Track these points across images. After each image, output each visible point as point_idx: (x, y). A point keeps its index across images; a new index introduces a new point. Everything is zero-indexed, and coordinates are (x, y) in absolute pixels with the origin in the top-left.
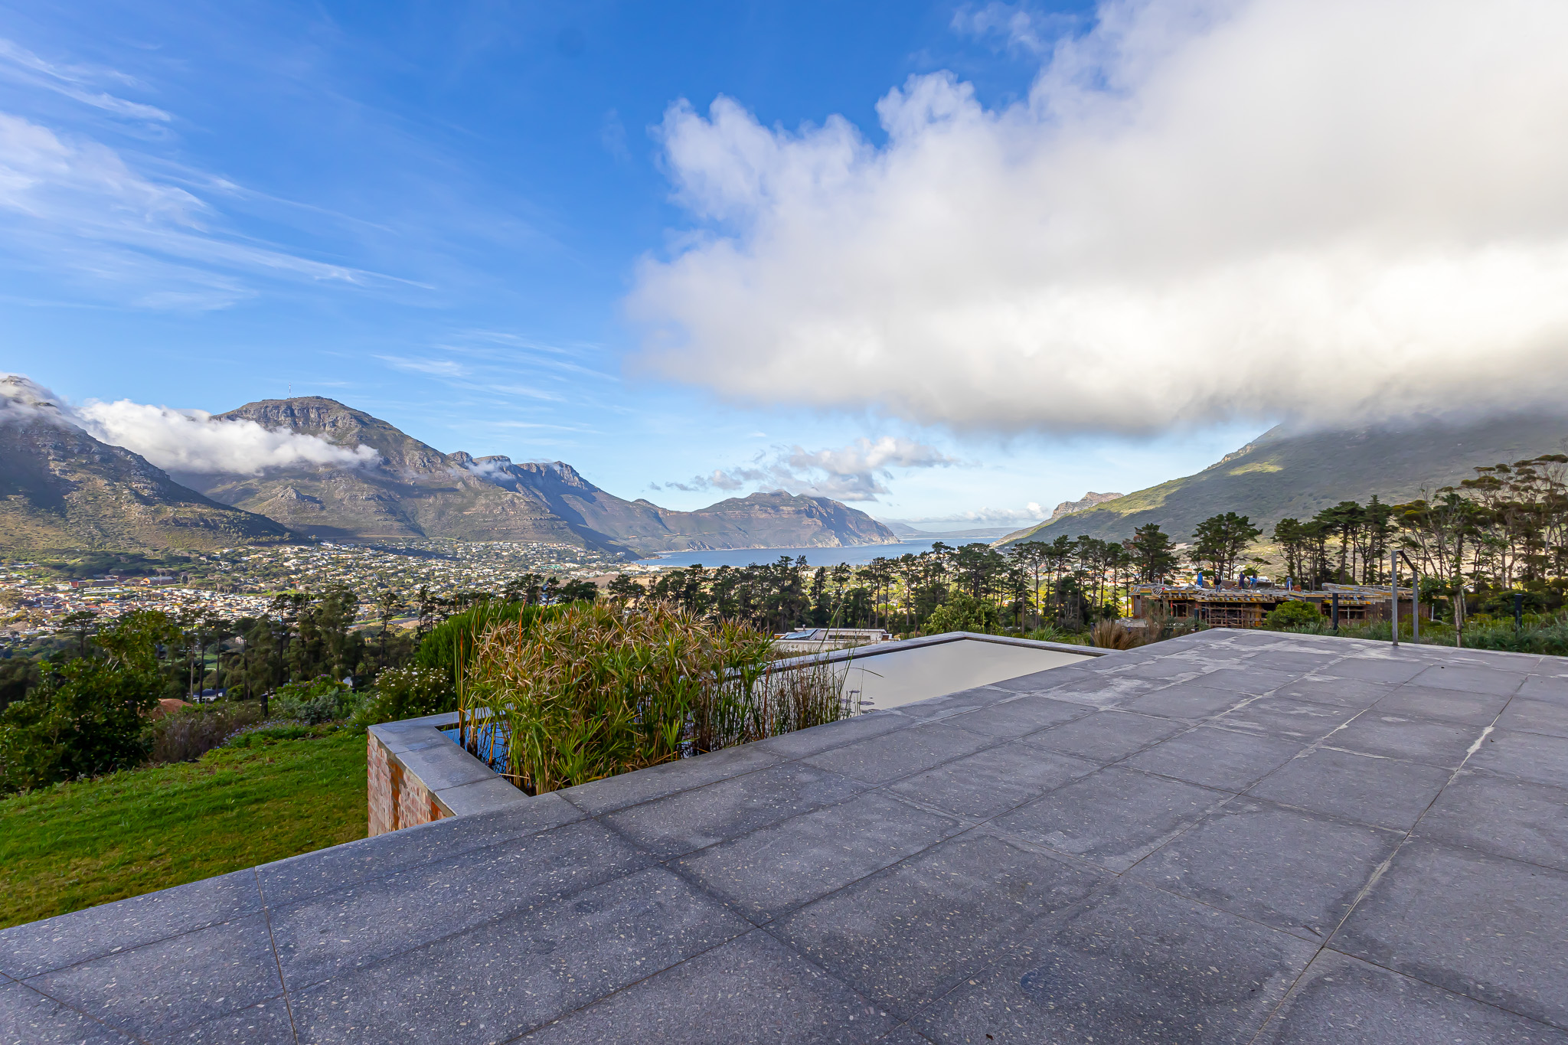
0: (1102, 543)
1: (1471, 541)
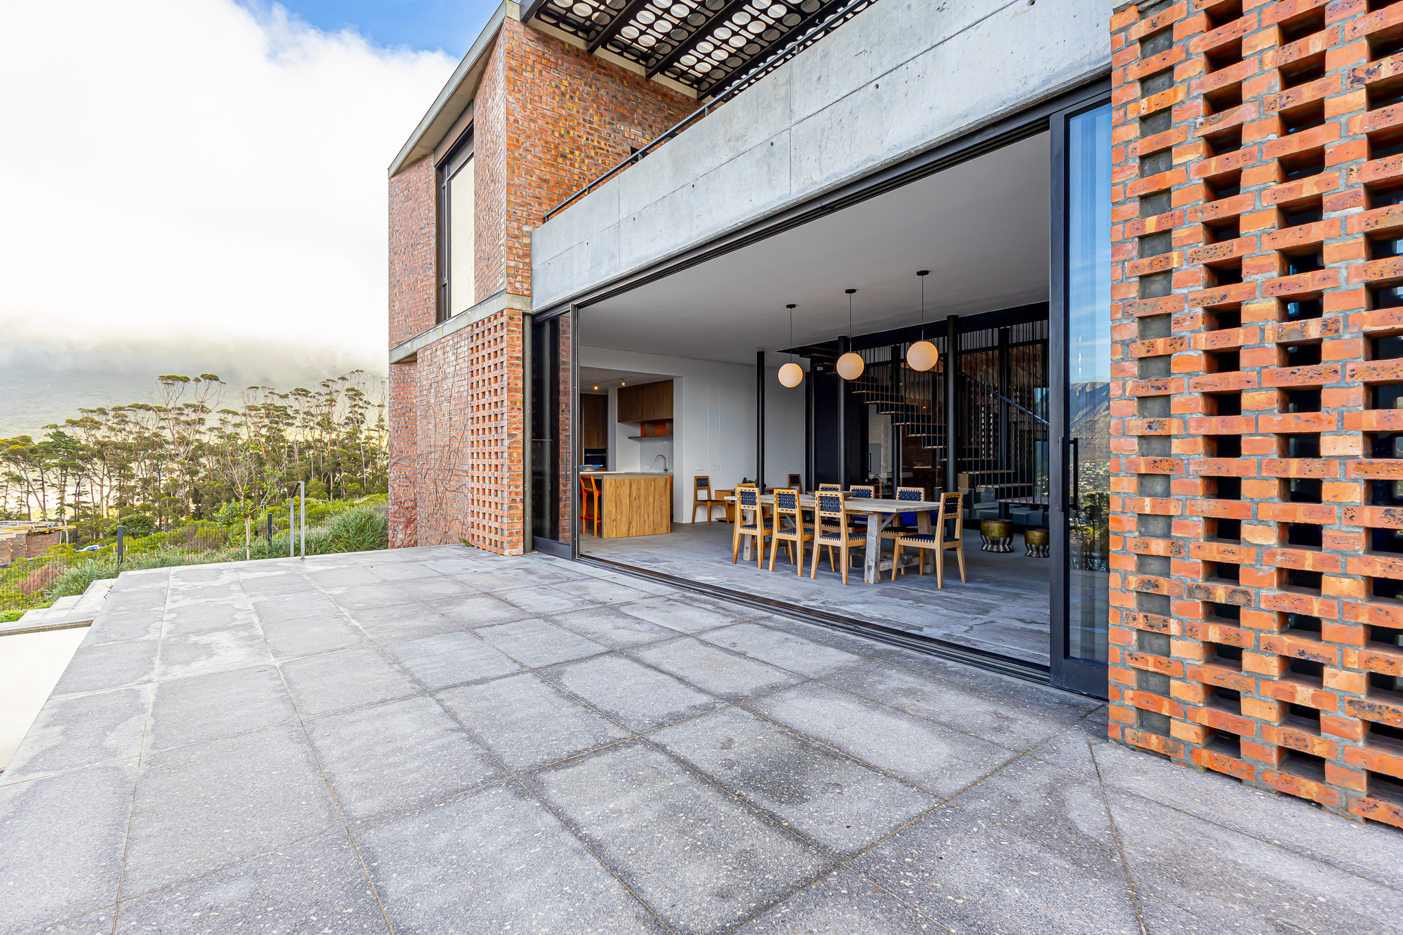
1: (73, 475)
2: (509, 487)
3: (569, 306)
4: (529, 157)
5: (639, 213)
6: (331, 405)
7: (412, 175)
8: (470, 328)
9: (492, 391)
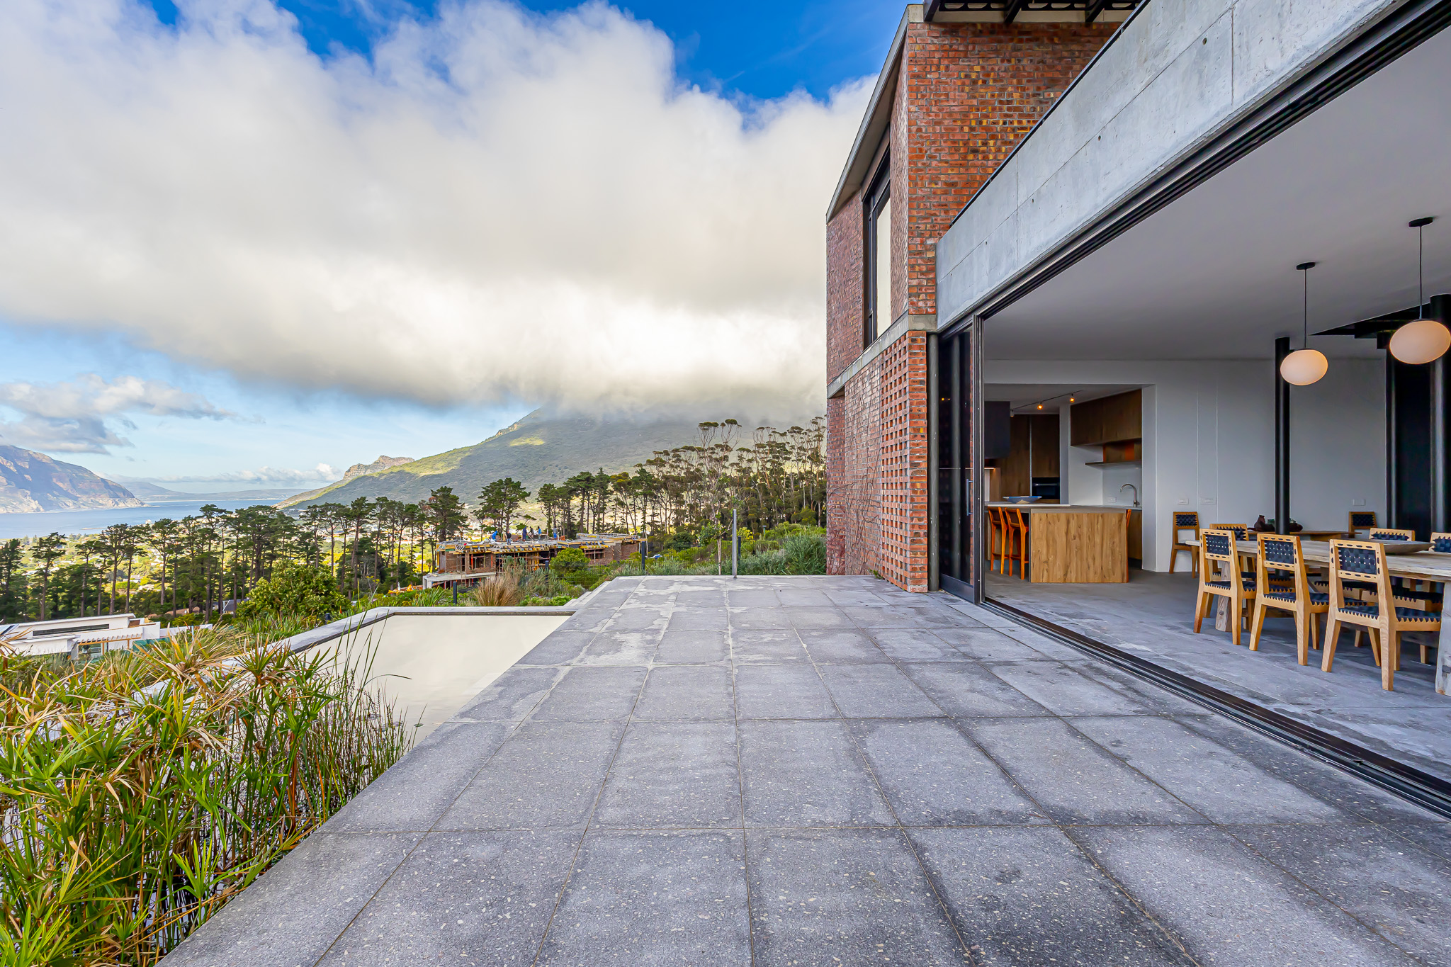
0: (400, 504)
1: (651, 501)
2: (912, 519)
3: (971, 319)
4: (934, 163)
5: (1039, 192)
6: (819, 440)
7: (844, 215)
8: (881, 356)
9: (898, 418)
